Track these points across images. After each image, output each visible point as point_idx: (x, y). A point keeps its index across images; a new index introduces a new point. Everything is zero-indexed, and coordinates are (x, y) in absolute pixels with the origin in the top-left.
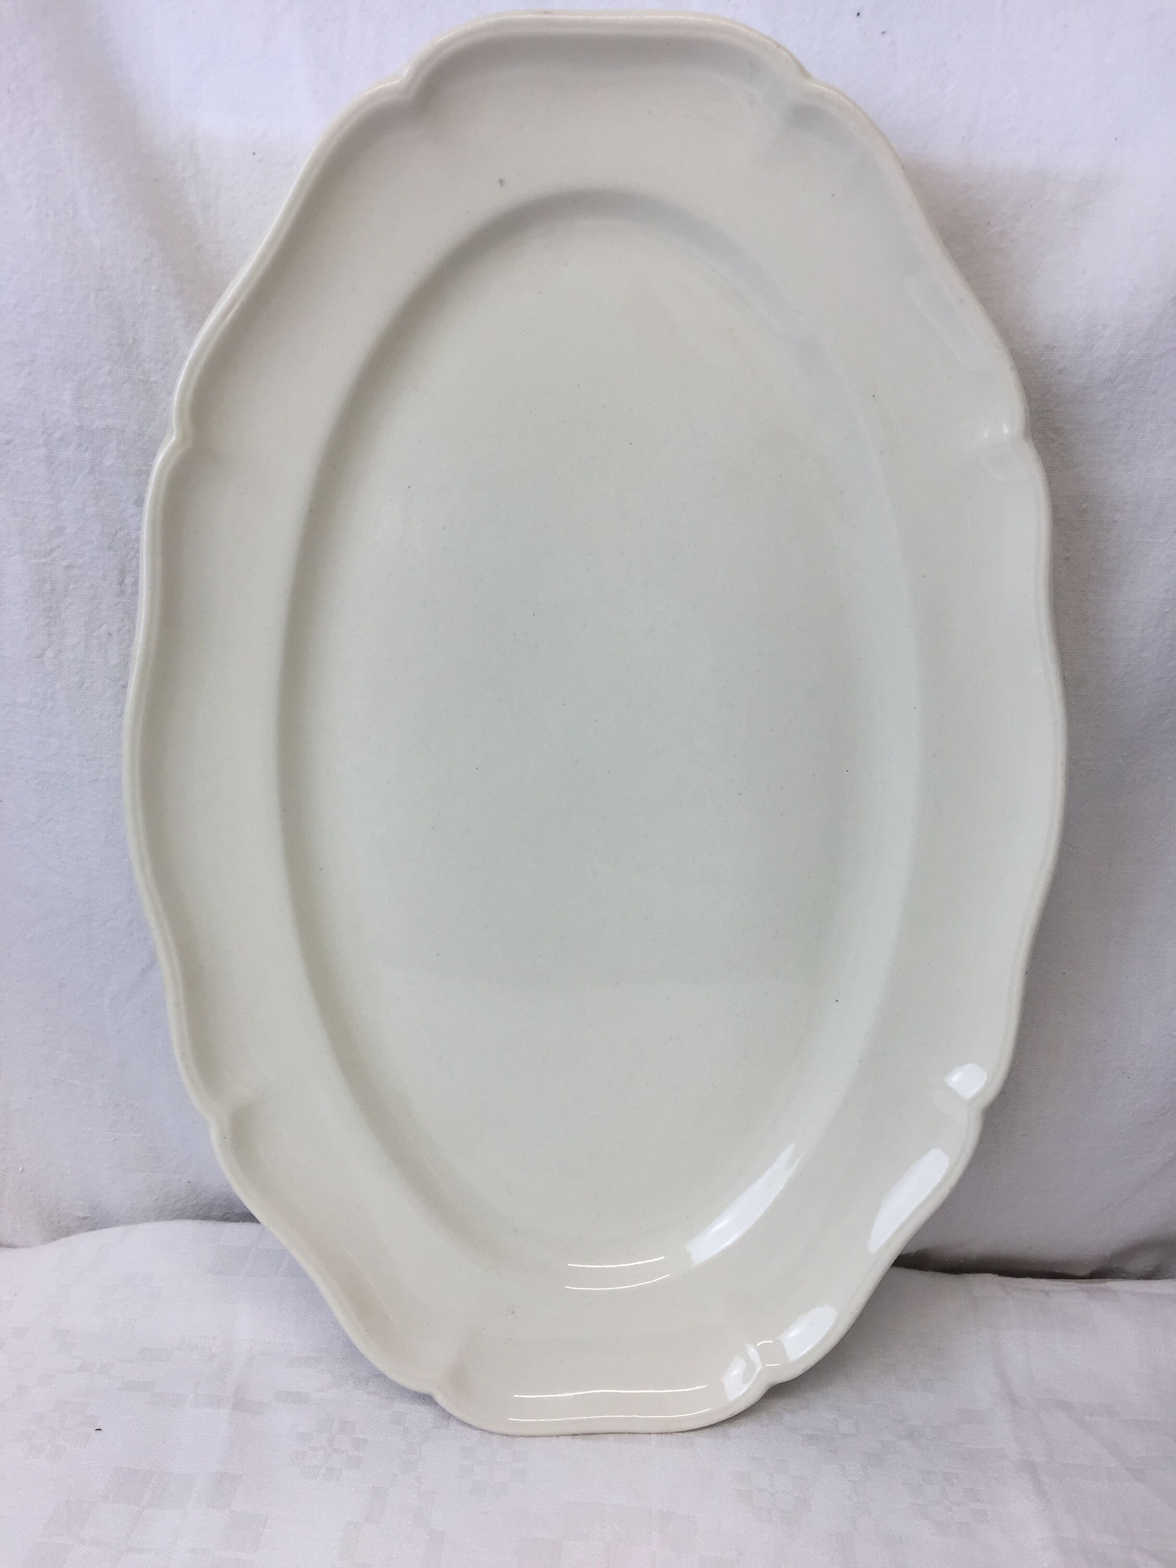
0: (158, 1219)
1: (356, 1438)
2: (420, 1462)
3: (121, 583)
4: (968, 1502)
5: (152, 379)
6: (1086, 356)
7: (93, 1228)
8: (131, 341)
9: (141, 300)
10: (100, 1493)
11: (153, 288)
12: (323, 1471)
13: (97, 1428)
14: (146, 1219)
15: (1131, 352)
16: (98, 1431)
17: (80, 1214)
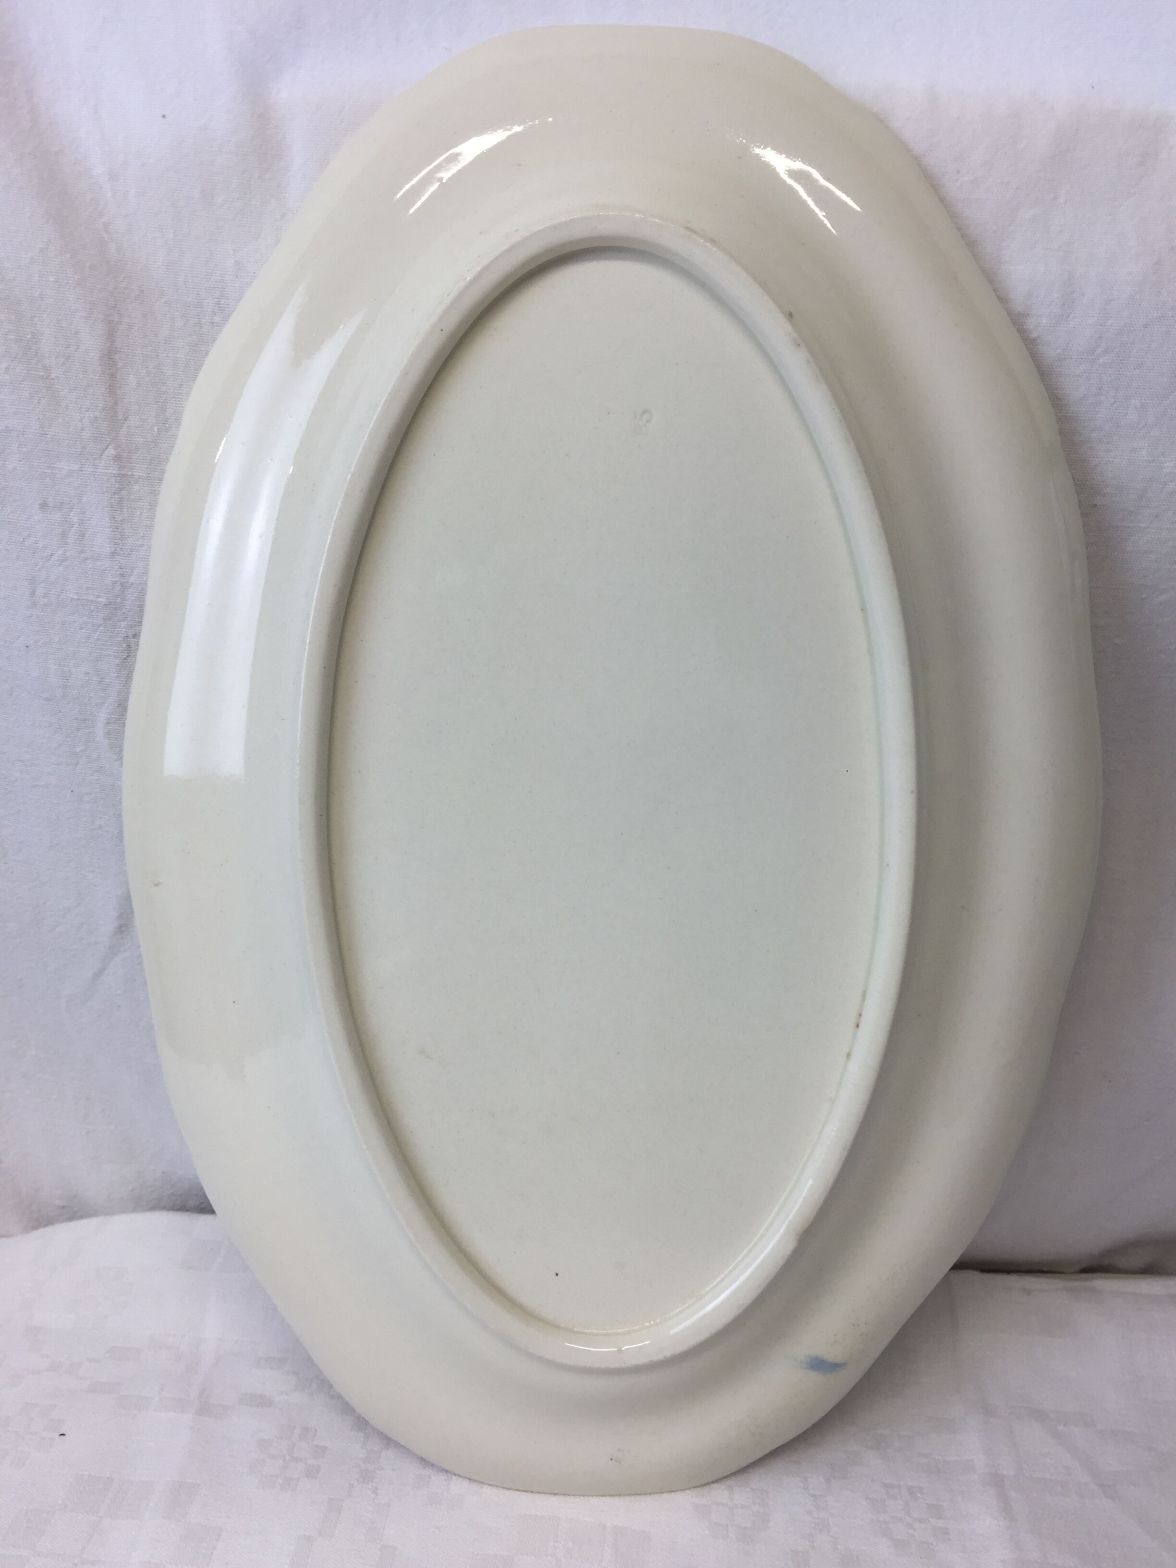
0: (134, 1210)
1: (316, 1446)
2: (378, 1472)
3: (33, 594)
4: (930, 1519)
5: (53, 376)
6: (1062, 325)
7: (71, 1218)
8: (29, 336)
9: (38, 293)
10: (60, 1502)
11: (51, 279)
12: (280, 1481)
13: (61, 1433)
14: (122, 1211)
15: (1110, 322)
16: (62, 1436)
17: (59, 1203)
